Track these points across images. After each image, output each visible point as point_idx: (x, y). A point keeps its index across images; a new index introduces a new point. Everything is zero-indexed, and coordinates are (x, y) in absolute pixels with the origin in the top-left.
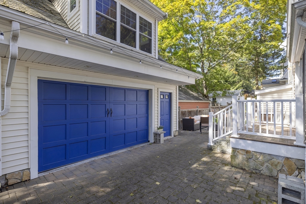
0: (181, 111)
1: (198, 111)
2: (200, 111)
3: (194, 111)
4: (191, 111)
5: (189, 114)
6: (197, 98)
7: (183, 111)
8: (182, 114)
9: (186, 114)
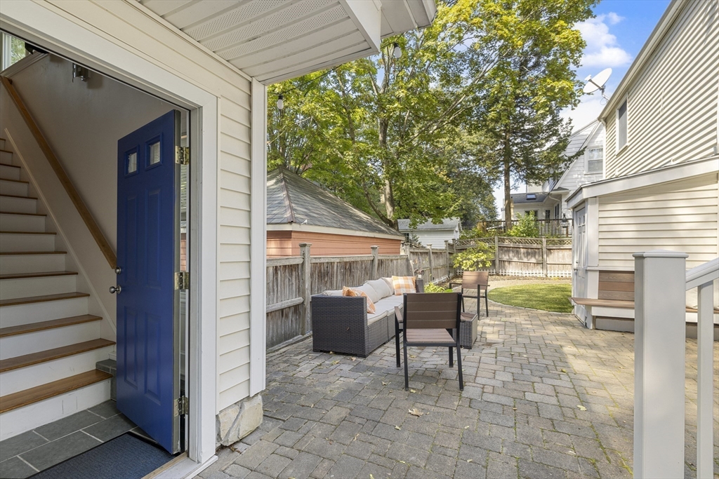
0: (314, 261)
1: (376, 262)
2: (381, 262)
3: (362, 262)
4: (351, 263)
5: (344, 275)
6: (370, 227)
7: (322, 261)
8: (316, 276)
9: (332, 275)
